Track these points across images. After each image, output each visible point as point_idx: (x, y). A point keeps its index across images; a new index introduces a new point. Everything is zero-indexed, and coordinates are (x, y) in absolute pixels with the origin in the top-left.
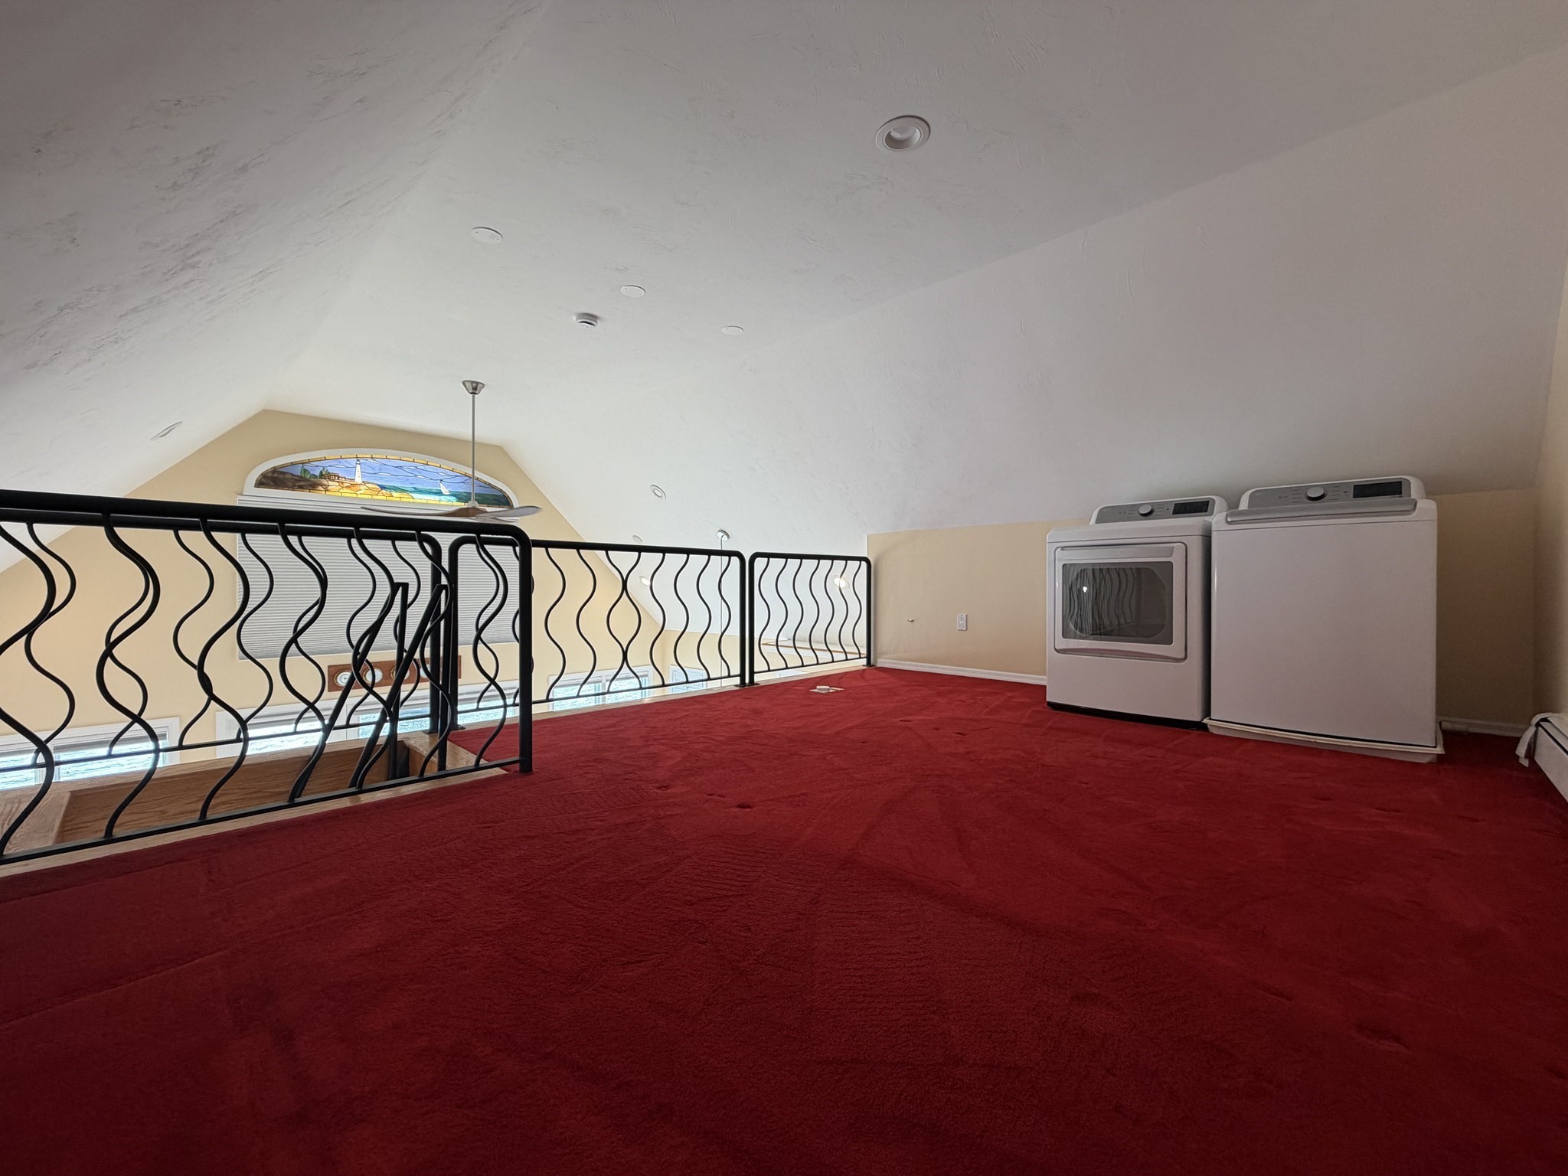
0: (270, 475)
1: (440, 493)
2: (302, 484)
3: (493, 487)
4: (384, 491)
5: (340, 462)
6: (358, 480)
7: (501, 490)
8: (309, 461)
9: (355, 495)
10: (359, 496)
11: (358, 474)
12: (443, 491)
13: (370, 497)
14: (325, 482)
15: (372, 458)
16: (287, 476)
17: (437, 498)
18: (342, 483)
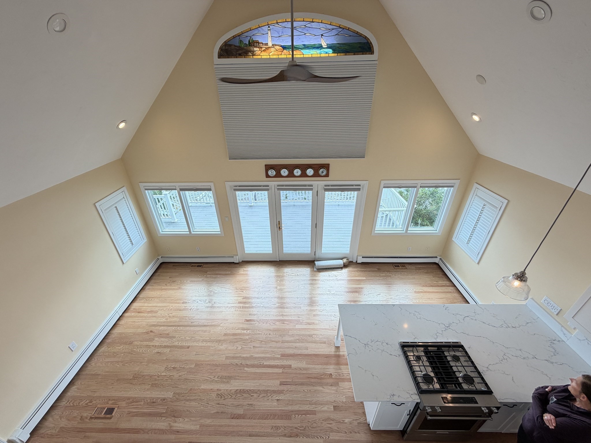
0: (224, 48)
1: (320, 47)
2: (240, 52)
3: (361, 35)
4: (285, 51)
5: (259, 31)
6: (270, 44)
7: (366, 38)
8: (242, 33)
9: (268, 57)
10: (271, 57)
11: (270, 39)
12: (323, 45)
13: (277, 57)
14: (252, 48)
15: (277, 23)
16: (233, 47)
17: (318, 51)
18: (261, 48)
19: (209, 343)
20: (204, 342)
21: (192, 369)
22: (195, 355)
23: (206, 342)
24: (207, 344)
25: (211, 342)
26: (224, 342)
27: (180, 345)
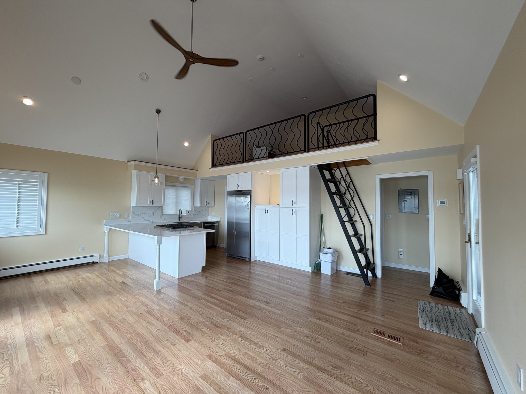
19: (256, 341)
20: (260, 345)
21: (285, 327)
22: (277, 337)
23: (258, 344)
24: (258, 340)
25: (251, 340)
26: (236, 332)
27: (296, 359)
